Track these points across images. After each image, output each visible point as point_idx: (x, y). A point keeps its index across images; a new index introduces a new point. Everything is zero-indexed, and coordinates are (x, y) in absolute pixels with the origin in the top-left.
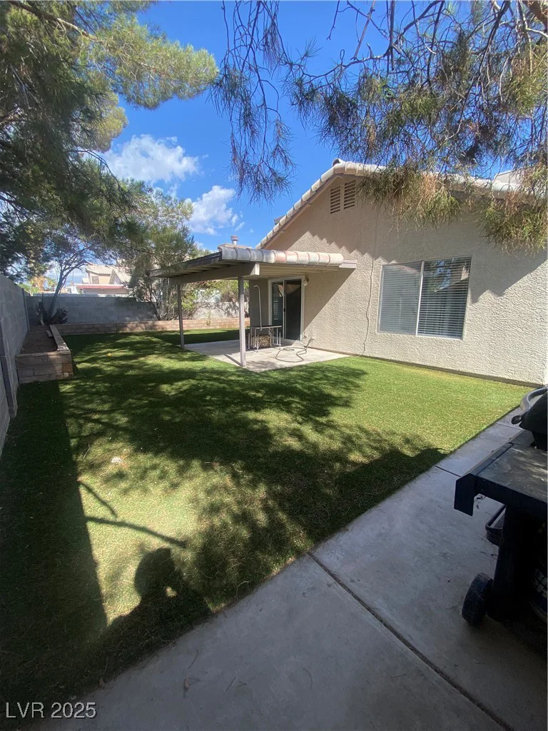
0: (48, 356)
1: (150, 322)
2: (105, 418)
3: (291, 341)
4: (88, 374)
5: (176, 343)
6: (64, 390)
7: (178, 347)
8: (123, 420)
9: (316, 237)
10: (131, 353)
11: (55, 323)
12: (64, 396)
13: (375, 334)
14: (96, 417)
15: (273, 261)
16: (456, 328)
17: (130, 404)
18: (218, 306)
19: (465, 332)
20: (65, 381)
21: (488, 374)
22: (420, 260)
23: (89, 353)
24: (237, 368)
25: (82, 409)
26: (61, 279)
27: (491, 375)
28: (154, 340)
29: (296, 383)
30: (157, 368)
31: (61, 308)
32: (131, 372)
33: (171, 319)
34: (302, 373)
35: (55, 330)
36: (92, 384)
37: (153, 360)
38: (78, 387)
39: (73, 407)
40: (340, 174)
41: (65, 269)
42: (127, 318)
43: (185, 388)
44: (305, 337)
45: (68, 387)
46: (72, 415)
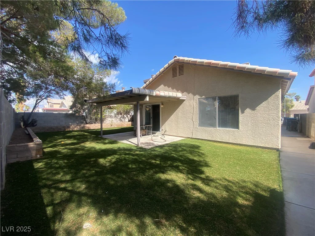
0: (28, 145)
1: (82, 125)
2: (69, 186)
3: (155, 132)
4: (53, 155)
5: (98, 135)
6: (38, 166)
7: (99, 137)
8: (82, 187)
9: (166, 87)
10: (75, 141)
11: (30, 127)
12: (38, 171)
13: (197, 128)
14: (63, 186)
15: (154, 95)
16: (235, 124)
17: (84, 174)
18: (116, 117)
19: (240, 126)
20: (37, 160)
21: (253, 145)
22: (216, 96)
23: (51, 142)
24: (136, 147)
25: (51, 180)
26: (36, 104)
27: (254, 145)
28: (86, 134)
29: (172, 153)
30: (93, 149)
31: (34, 119)
32: (77, 153)
33: (93, 124)
34: (171, 148)
35: (30, 130)
36: (56, 161)
37: (89, 145)
38: (46, 164)
39: (44, 179)
40: (177, 62)
41: (39, 100)
42: (70, 124)
43: (114, 160)
44: (162, 130)
45: (40, 164)
46: (45, 186)
